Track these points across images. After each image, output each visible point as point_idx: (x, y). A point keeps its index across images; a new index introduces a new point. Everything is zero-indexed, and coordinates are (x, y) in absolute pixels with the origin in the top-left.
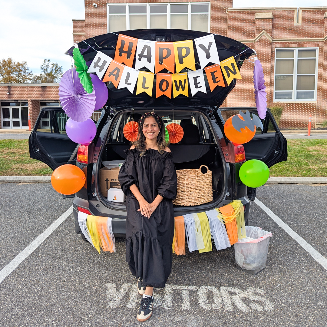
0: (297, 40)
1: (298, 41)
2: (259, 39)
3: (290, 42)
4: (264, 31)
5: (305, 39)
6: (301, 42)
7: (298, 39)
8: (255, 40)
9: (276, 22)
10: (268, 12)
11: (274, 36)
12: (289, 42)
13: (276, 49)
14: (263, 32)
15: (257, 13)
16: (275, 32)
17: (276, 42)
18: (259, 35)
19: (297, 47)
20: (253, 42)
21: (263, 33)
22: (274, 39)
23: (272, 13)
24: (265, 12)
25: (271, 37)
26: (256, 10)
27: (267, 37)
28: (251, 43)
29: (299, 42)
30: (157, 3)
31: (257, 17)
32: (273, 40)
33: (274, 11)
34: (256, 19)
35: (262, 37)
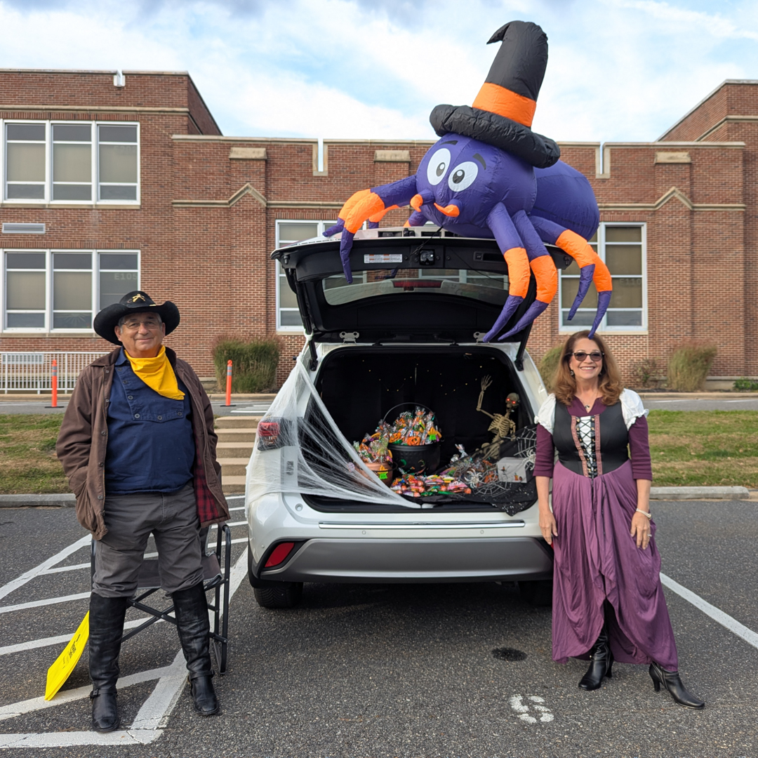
0: (319, 205)
1: (321, 207)
2: (239, 201)
3: (306, 209)
4: (248, 184)
5: (336, 203)
6: (328, 209)
7: (321, 203)
8: (230, 202)
9: (274, 168)
10: (257, 146)
11: (272, 195)
12: (303, 209)
13: (277, 221)
14: (246, 186)
15: (234, 149)
16: (273, 187)
17: (275, 208)
18: (238, 192)
19: (321, 219)
20: (228, 206)
21: (245, 189)
22: (269, 202)
23: (264, 149)
24: (250, 146)
25: (263, 197)
26: (232, 143)
27: (255, 196)
28: (224, 208)
29: (323, 209)
30: (21, 119)
31: (232, 156)
32: (267, 204)
33: (270, 145)
34: (231, 159)
35: (244, 196)
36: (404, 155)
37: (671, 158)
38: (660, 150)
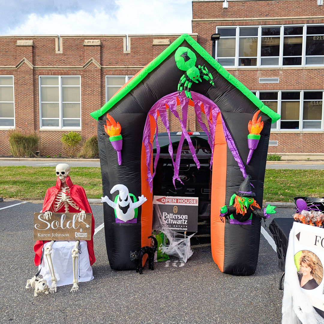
36: (30, 43)
37: (160, 42)
38: (155, 38)
